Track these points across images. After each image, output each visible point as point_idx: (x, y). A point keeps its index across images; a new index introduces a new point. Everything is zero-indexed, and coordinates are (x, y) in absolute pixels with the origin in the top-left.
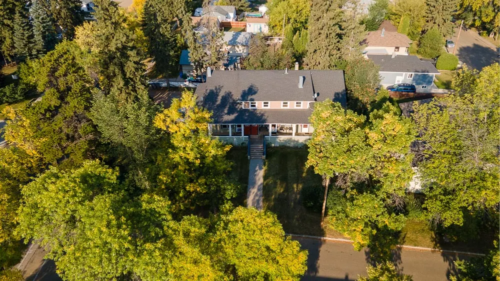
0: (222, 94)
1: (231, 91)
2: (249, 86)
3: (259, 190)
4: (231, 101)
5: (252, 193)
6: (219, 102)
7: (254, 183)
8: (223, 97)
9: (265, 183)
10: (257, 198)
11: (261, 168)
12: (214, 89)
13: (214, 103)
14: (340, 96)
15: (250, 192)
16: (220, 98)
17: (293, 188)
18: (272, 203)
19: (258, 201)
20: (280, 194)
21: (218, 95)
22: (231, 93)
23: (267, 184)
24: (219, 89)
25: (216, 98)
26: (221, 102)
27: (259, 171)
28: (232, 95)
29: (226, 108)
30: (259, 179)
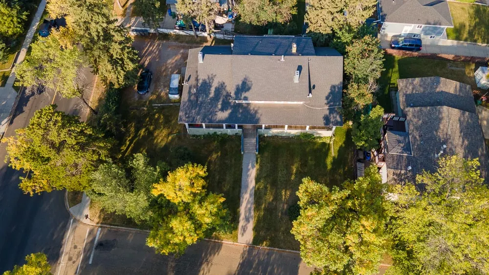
0: (215, 85)
1: (224, 81)
2: (242, 78)
3: (251, 195)
4: (224, 93)
5: (244, 200)
6: (212, 95)
7: (247, 186)
8: (216, 88)
9: (257, 186)
10: (249, 206)
11: (253, 167)
12: (206, 78)
13: (207, 96)
14: (337, 89)
15: (243, 198)
16: (213, 90)
17: (281, 195)
18: (262, 213)
19: (250, 209)
20: (269, 203)
21: (211, 86)
22: (224, 83)
23: (258, 189)
24: (212, 78)
25: (209, 90)
26: (215, 95)
27: (251, 170)
28: (226, 87)
29: (219, 101)
30: (251, 181)
